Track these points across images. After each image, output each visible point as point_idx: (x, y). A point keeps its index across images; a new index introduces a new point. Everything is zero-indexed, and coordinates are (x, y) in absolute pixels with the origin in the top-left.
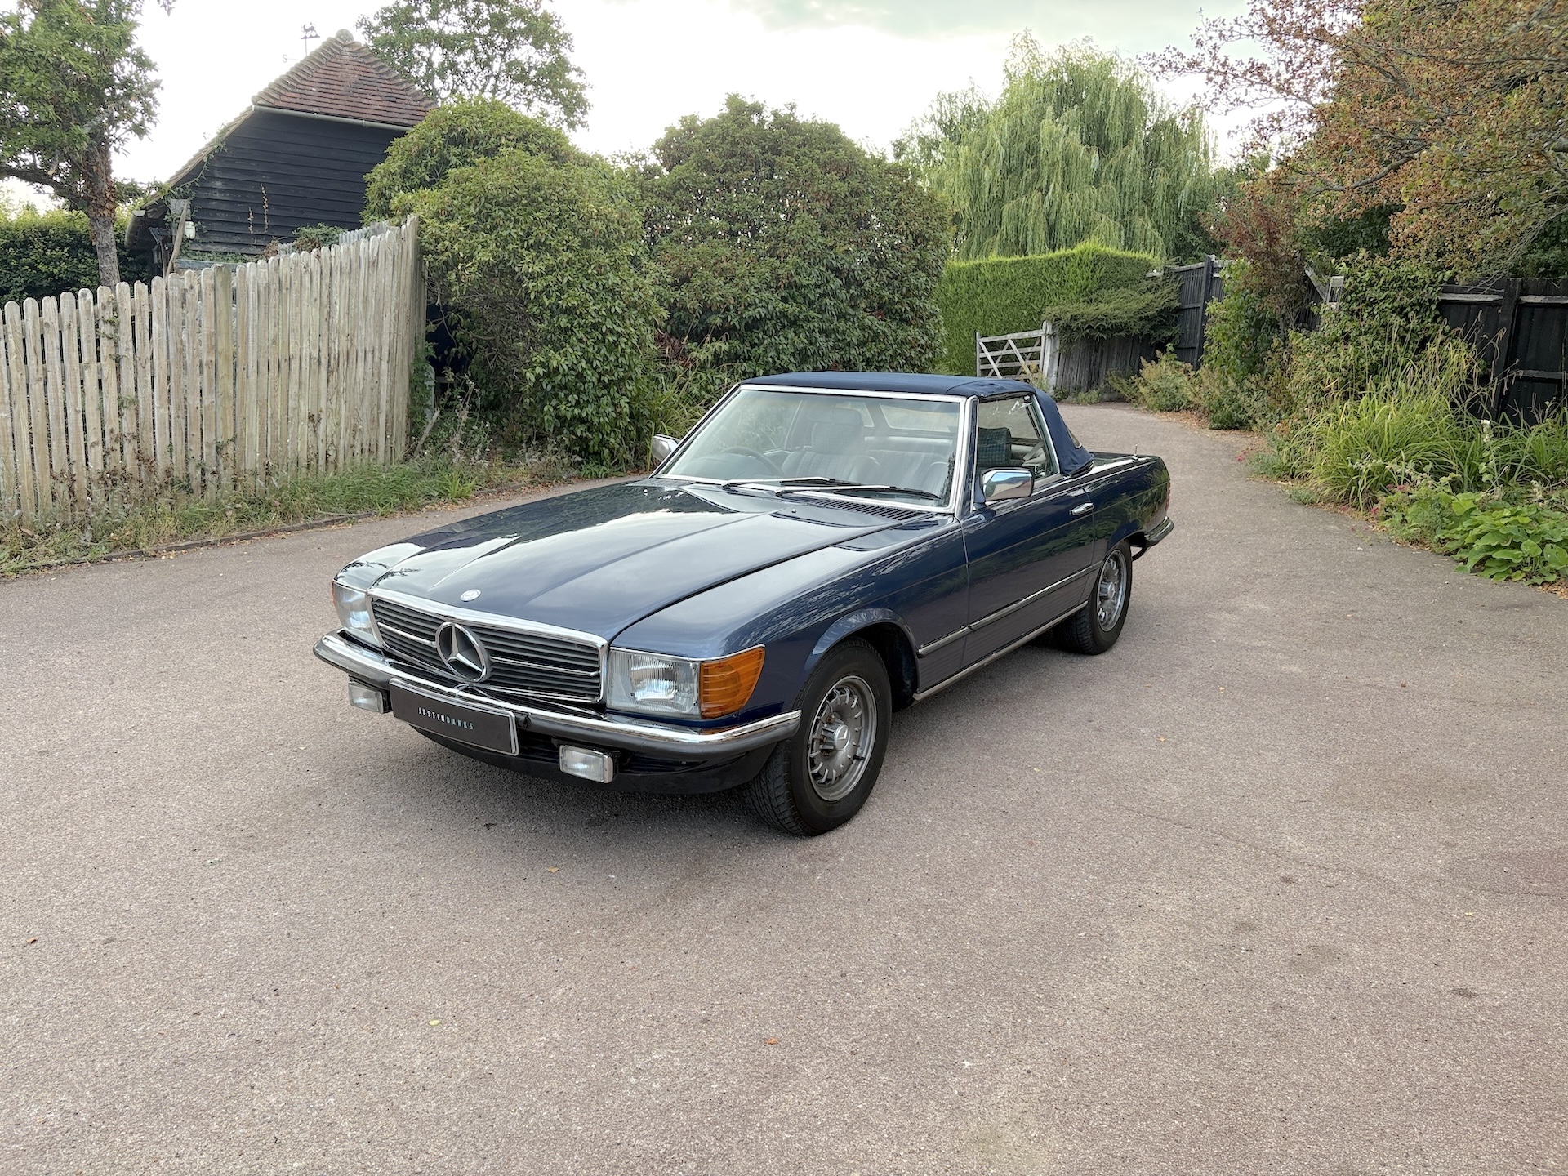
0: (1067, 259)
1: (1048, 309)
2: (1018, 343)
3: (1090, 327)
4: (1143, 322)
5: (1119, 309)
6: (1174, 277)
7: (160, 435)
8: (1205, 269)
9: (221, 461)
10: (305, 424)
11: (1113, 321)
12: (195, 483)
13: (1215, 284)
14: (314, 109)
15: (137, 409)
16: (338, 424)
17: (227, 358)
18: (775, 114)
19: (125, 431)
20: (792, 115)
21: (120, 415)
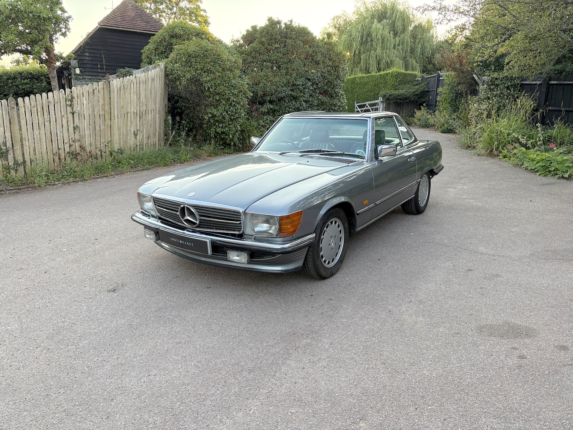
0: (387, 74)
1: (381, 92)
2: (369, 105)
3: (396, 98)
4: (415, 96)
5: (406, 92)
6: (425, 80)
7: (87, 140)
8: (437, 76)
9: (107, 148)
10: (133, 136)
11: (405, 96)
12: (99, 156)
13: (440, 82)
14: (120, 26)
15: (80, 131)
16: (143, 136)
17: (108, 113)
18: (285, 24)
19: (76, 138)
20: (291, 24)
21: (75, 132)
